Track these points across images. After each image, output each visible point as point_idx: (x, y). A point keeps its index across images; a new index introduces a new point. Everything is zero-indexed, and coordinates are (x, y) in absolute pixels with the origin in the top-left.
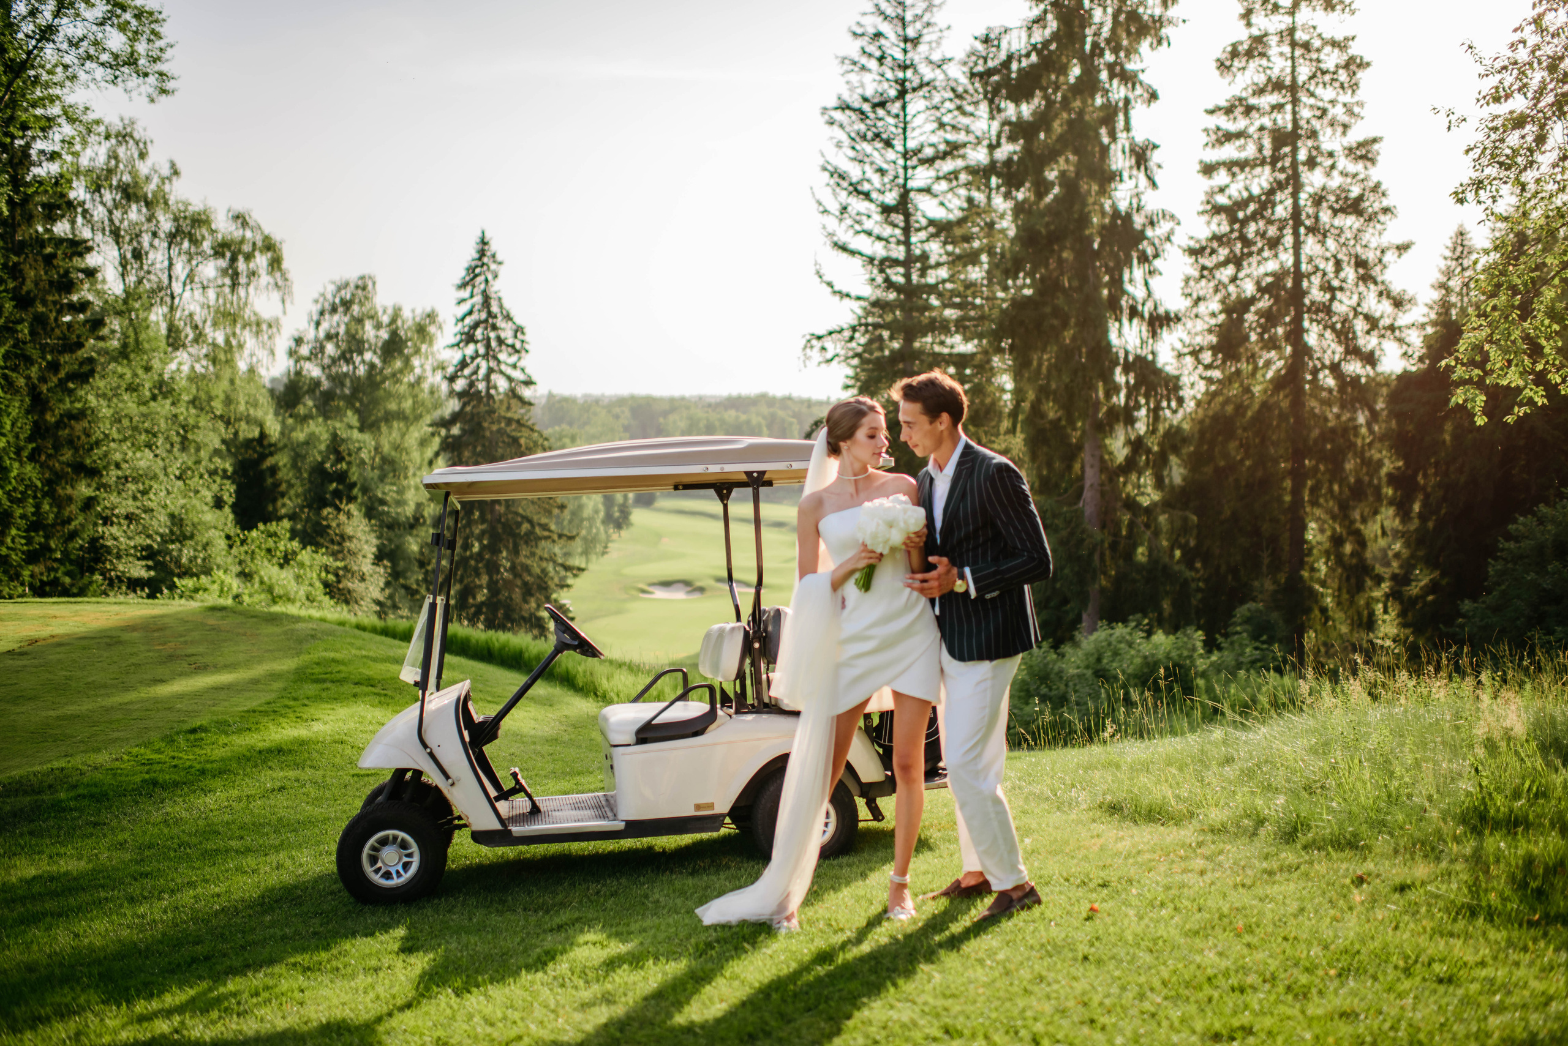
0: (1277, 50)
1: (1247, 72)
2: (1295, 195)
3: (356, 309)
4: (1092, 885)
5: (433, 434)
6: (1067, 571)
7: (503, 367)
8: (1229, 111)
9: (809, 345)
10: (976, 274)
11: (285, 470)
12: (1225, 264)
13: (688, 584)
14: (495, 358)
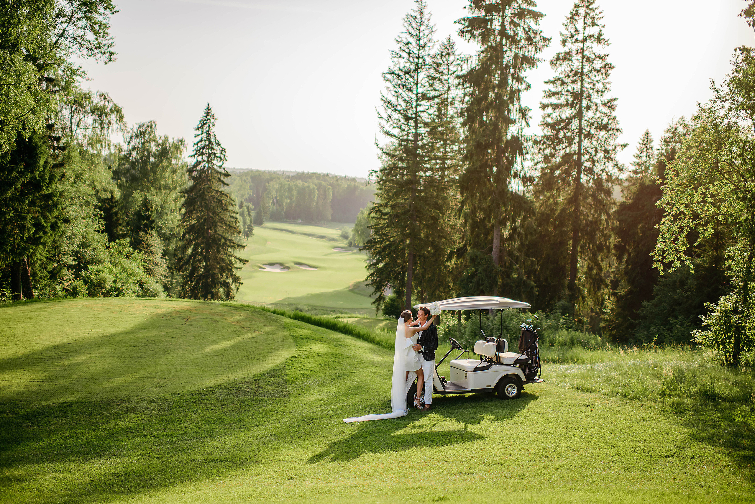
0: (576, 58)
1: (562, 66)
2: (580, 121)
3: (147, 136)
5: (181, 197)
7: (215, 167)
8: (553, 82)
13: (282, 265)
14: (212, 162)
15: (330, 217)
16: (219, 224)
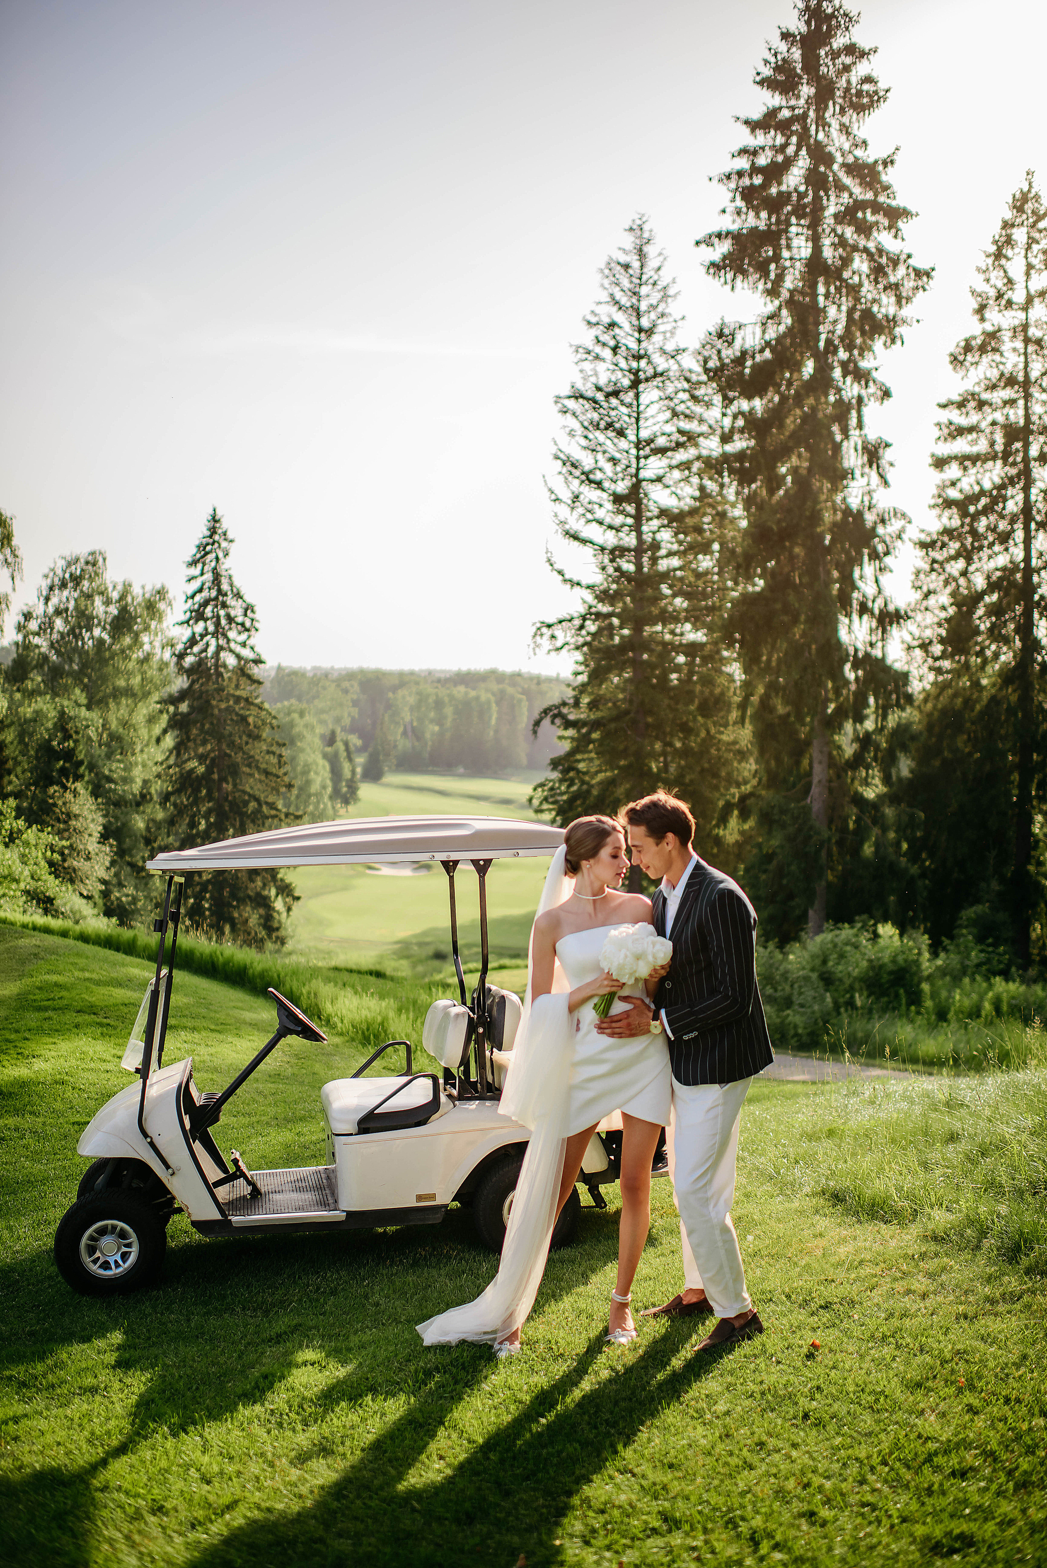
0: (1010, 346)
1: (979, 367)
2: (1026, 490)
3: (86, 584)
4: (814, 1306)
5: (161, 712)
6: (793, 868)
7: (233, 645)
8: (961, 405)
9: (538, 633)
10: (706, 563)
11: (12, 748)
12: (955, 558)
14: (225, 635)
15: (524, 761)
16: (246, 770)
